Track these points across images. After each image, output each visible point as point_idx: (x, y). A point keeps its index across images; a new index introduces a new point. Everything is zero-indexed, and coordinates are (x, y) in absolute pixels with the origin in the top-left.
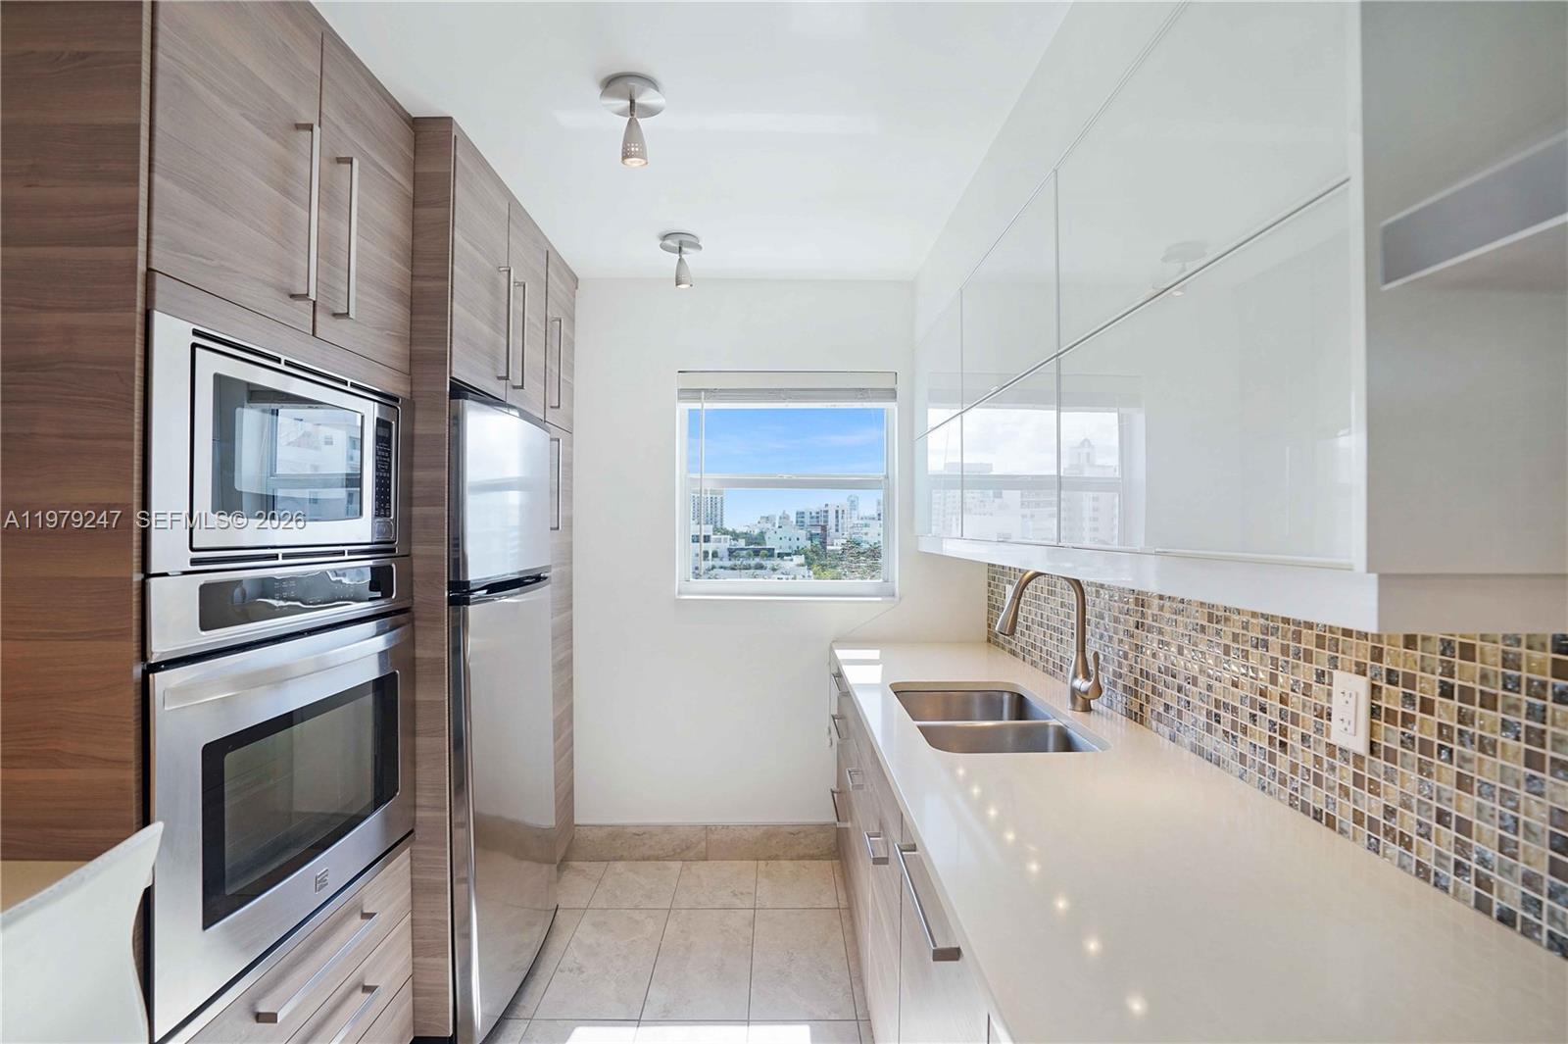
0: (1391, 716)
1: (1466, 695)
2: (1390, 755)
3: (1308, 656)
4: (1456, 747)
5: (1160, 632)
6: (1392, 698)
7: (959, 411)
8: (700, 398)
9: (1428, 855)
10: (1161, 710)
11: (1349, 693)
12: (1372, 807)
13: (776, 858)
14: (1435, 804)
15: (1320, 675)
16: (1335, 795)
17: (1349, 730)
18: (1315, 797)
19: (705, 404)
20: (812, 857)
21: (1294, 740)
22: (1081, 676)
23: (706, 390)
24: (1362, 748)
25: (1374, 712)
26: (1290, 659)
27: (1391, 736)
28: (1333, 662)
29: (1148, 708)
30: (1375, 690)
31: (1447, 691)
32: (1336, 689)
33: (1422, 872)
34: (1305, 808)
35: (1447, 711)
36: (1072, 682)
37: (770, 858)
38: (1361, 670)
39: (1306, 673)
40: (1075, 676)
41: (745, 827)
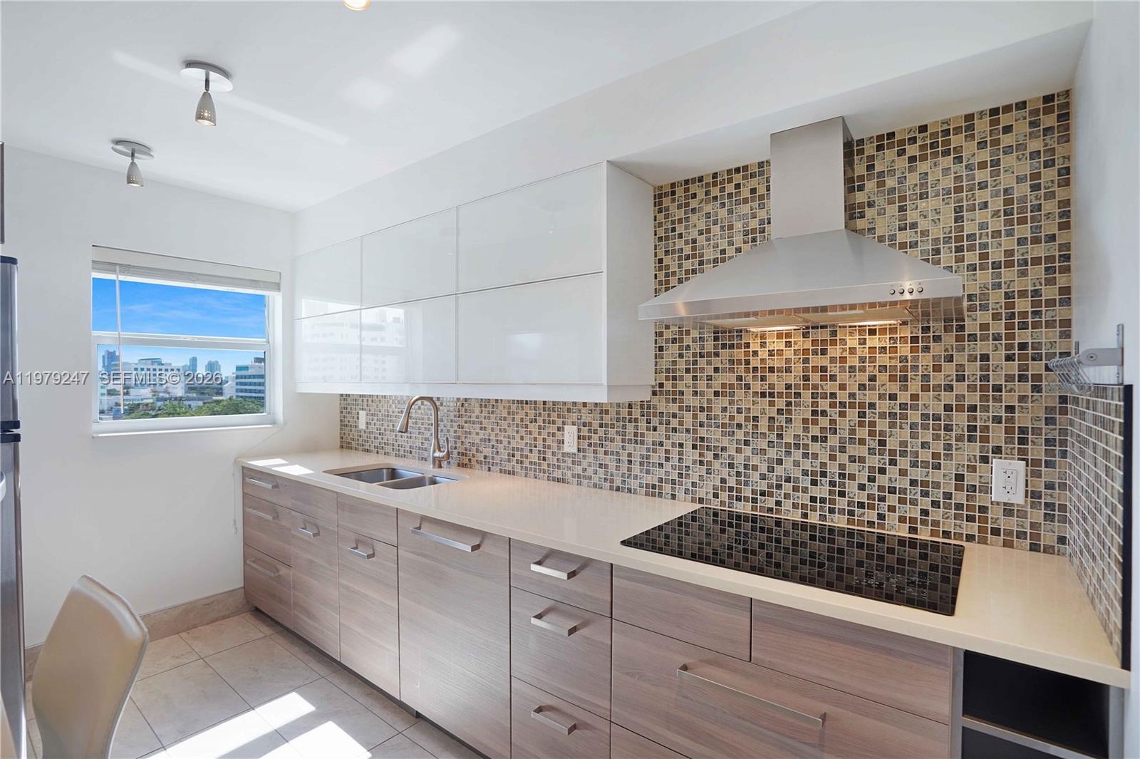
0: (584, 438)
1: (607, 425)
2: (584, 450)
3: (554, 422)
4: (604, 443)
5: (481, 423)
6: (585, 431)
7: (359, 307)
8: (115, 271)
9: (595, 479)
10: (482, 459)
11: (570, 433)
12: (578, 470)
13: (195, 626)
14: (598, 462)
15: (559, 429)
16: (566, 471)
17: (570, 446)
18: (558, 474)
19: (119, 276)
20: (224, 618)
21: (549, 455)
22: (437, 451)
23: (121, 265)
24: (575, 451)
25: (579, 437)
26: (547, 425)
27: (584, 444)
28: (564, 423)
29: (474, 460)
30: (579, 430)
31: (601, 426)
32: (566, 432)
33: (595, 486)
34: (554, 480)
35: (601, 431)
36: (433, 454)
37: (188, 629)
38: (574, 424)
39: (553, 428)
40: (434, 451)
41: (166, 611)
